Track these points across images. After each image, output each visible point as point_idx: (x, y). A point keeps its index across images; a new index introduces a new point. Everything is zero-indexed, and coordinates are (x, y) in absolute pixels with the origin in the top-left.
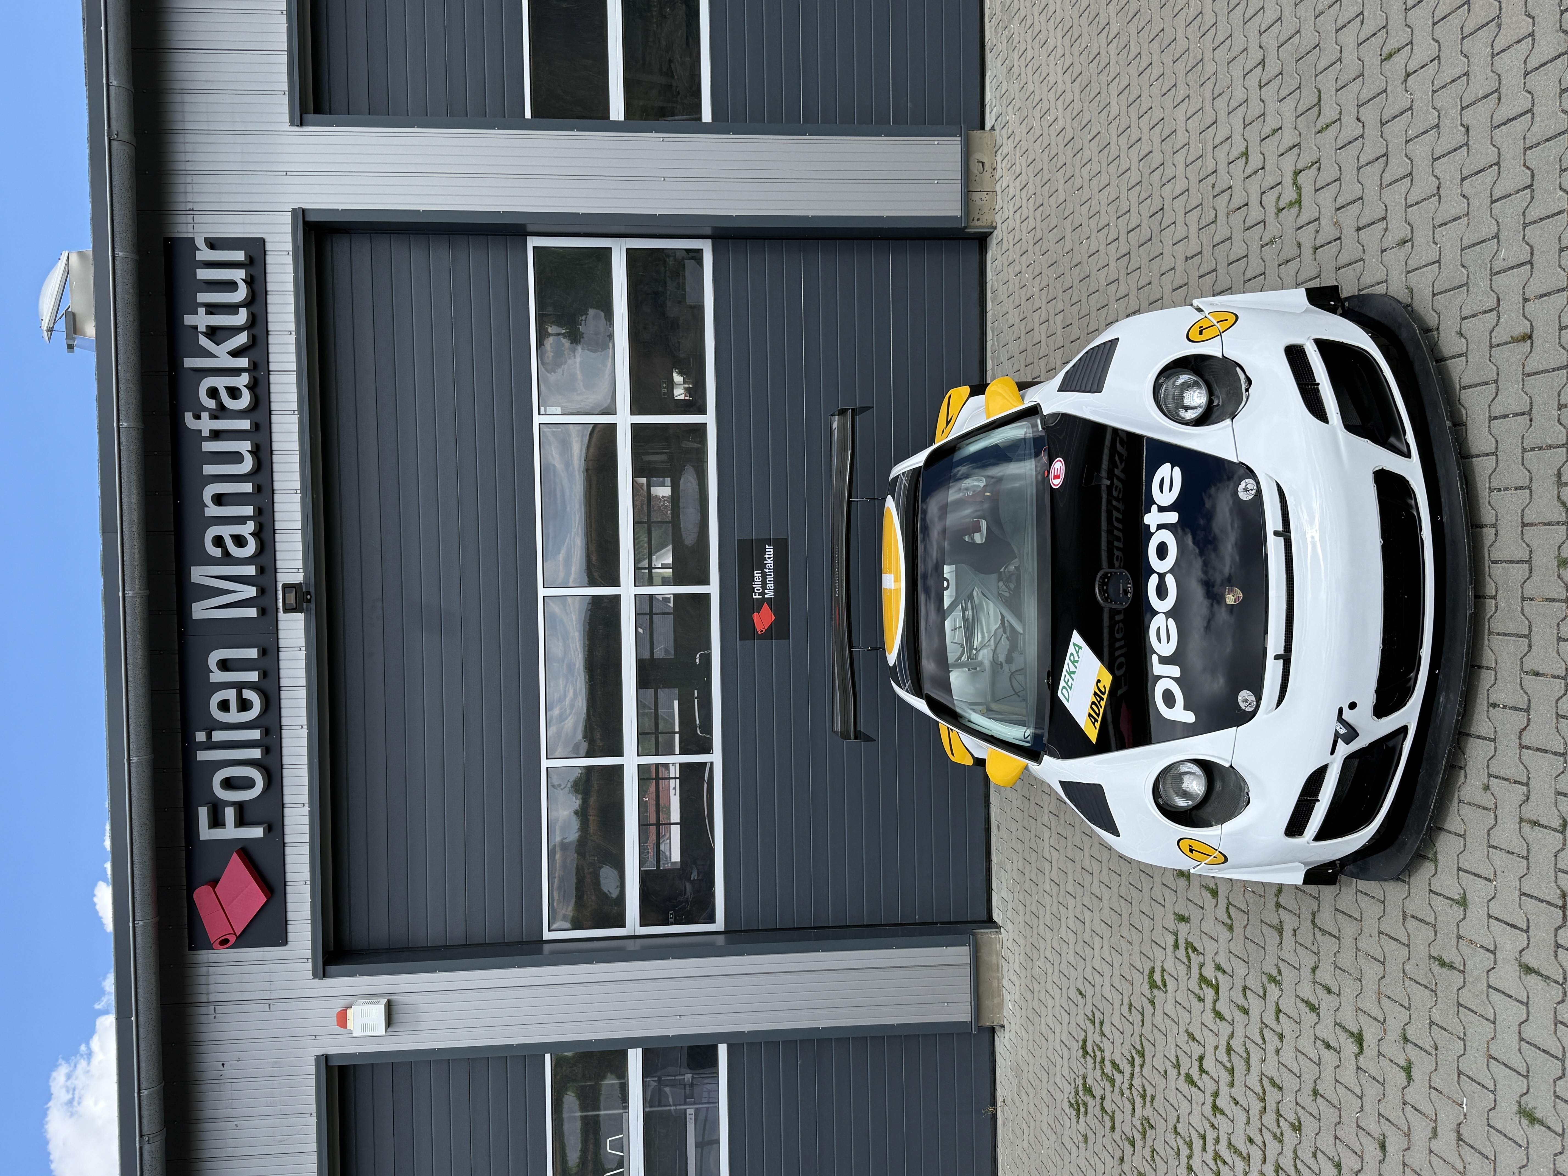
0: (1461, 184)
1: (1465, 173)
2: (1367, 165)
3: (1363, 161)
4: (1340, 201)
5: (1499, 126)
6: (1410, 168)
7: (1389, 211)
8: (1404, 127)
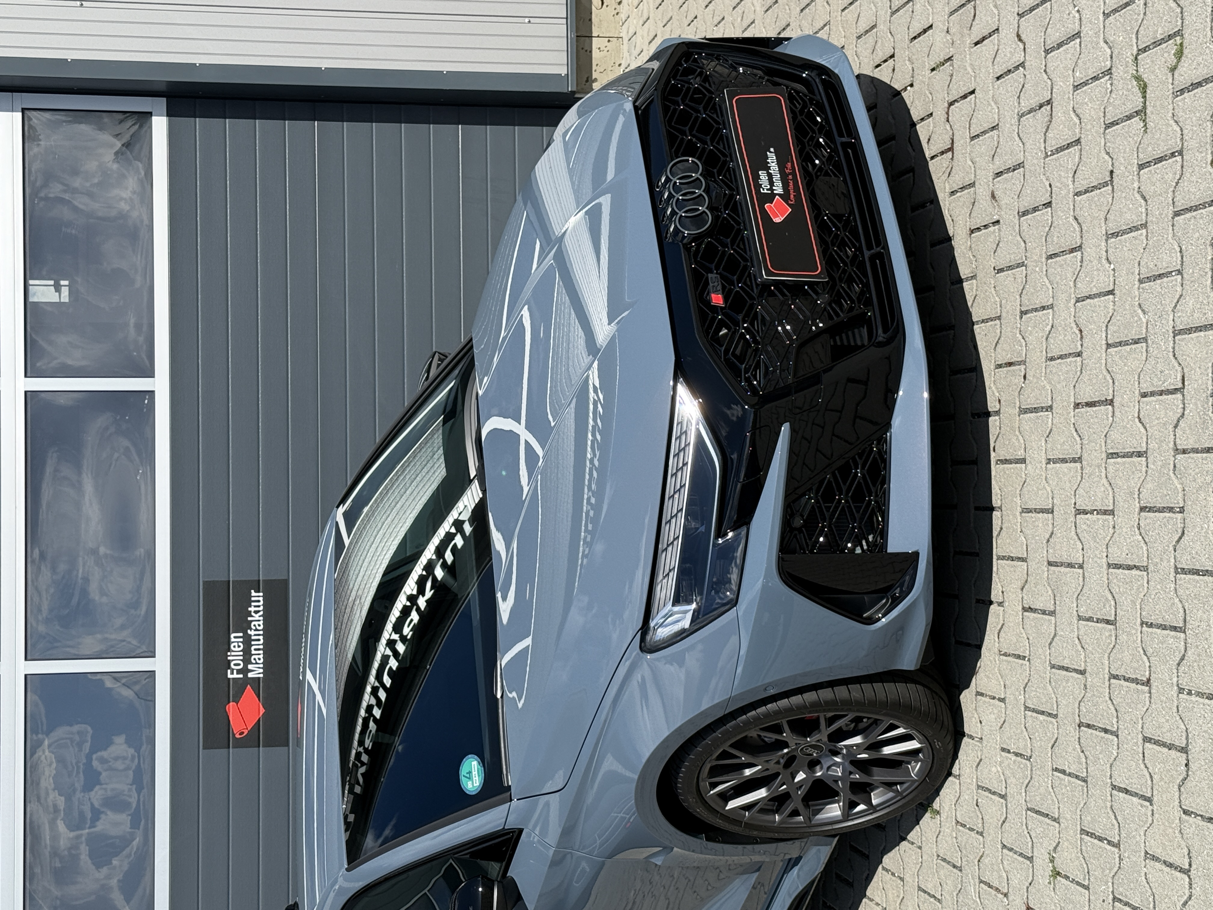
0: (1138, 174)
1: (1144, 158)
2: (1030, 112)
3: (1025, 105)
4: (999, 164)
5: (1182, 91)
6: (1077, 131)
7: (1054, 196)
8: (1070, 64)
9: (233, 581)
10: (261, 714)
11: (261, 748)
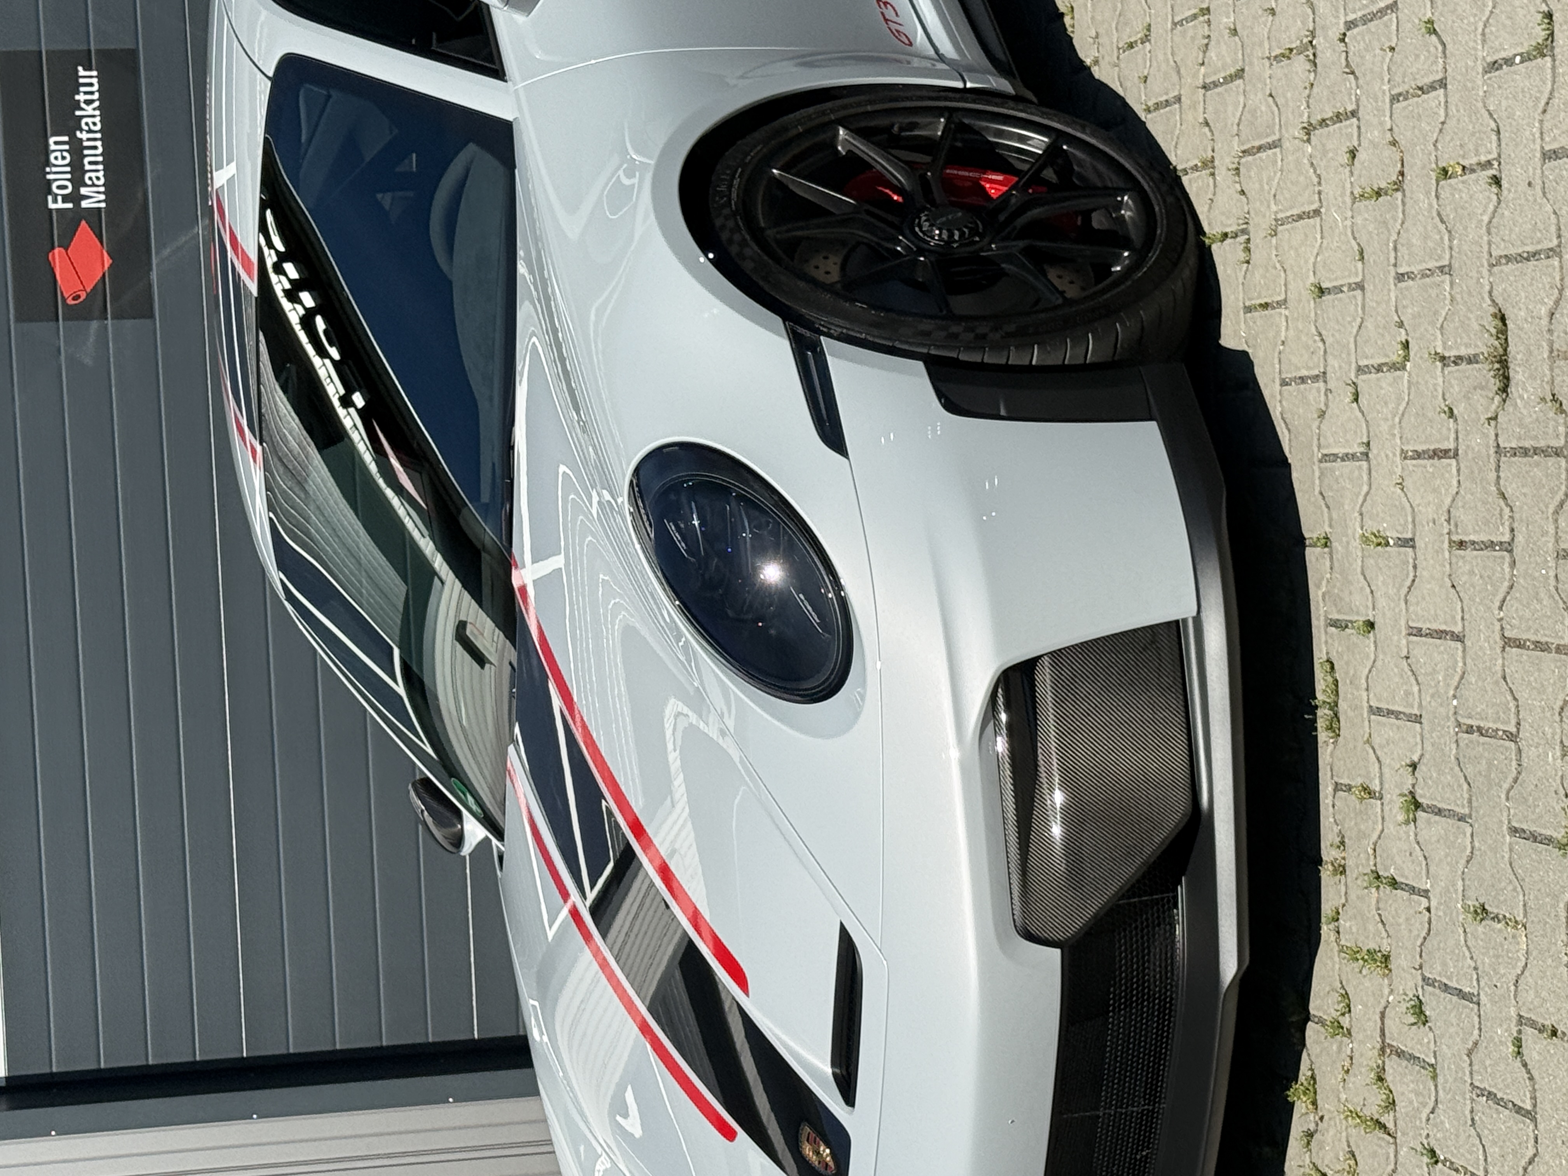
9: (47, 52)
10: (106, 266)
11: (109, 321)
